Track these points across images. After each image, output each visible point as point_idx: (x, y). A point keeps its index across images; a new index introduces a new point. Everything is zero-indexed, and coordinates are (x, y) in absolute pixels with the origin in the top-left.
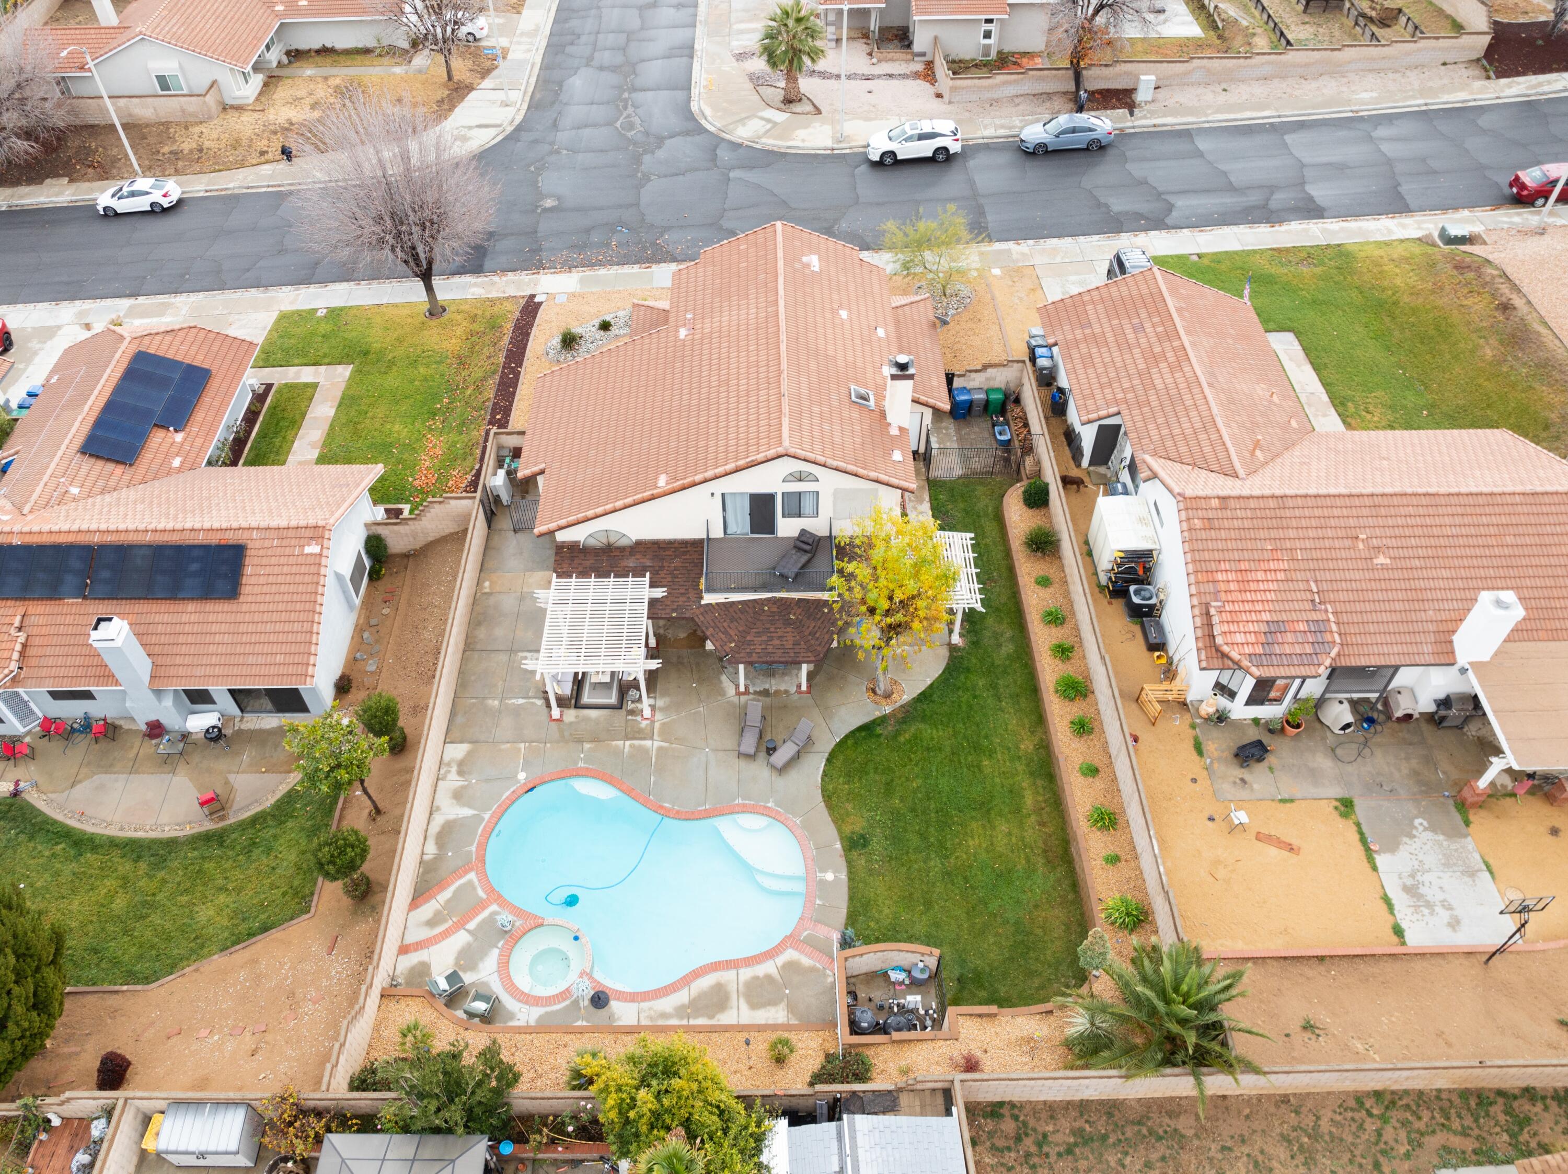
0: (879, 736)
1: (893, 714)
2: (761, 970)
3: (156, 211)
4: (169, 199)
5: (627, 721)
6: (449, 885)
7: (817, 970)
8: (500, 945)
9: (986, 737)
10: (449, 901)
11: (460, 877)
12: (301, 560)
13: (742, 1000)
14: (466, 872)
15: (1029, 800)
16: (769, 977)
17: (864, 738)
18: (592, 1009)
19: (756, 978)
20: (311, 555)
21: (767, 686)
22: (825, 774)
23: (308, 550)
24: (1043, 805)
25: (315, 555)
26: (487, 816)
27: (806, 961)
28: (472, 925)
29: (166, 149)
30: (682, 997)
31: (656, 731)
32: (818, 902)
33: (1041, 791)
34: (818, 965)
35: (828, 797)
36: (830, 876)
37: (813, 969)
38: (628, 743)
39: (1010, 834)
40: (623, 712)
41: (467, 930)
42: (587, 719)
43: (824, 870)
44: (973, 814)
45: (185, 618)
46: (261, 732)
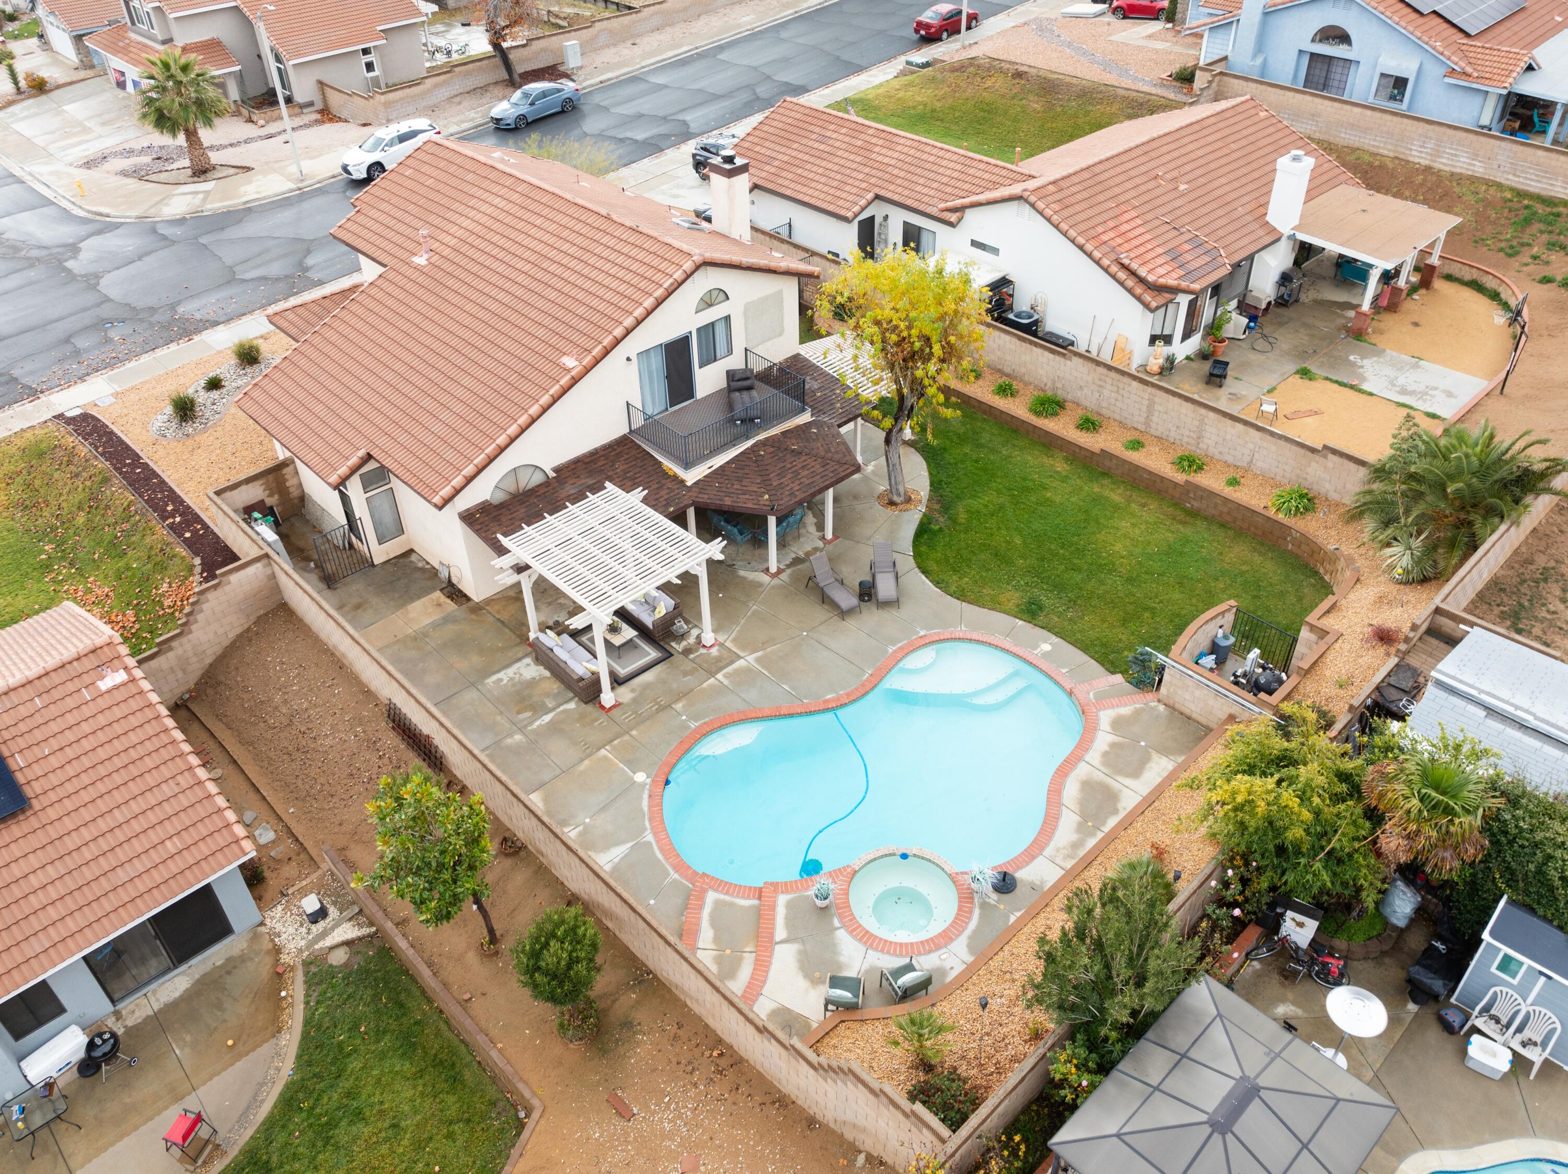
0: (941, 529)
1: (929, 509)
2: (1099, 746)
5: (692, 660)
6: (698, 925)
7: (1142, 710)
8: (836, 923)
9: (1023, 479)
10: (716, 939)
11: (701, 907)
12: (102, 703)
13: (1120, 779)
14: (701, 898)
15: (1114, 497)
16: (1114, 745)
18: (1005, 897)
19: (1105, 754)
20: (116, 688)
21: (793, 556)
22: (937, 584)
23: (105, 684)
25: (124, 684)
26: (649, 837)
27: (1126, 710)
28: (780, 933)
30: (1069, 821)
31: (735, 649)
32: (1064, 671)
34: (1138, 706)
35: (961, 596)
36: (1044, 647)
37: (1138, 712)
38: (720, 676)
39: (1133, 525)
40: (677, 658)
41: (781, 942)
42: (647, 686)
43: (1033, 646)
44: (1088, 530)
46: (171, 1007)
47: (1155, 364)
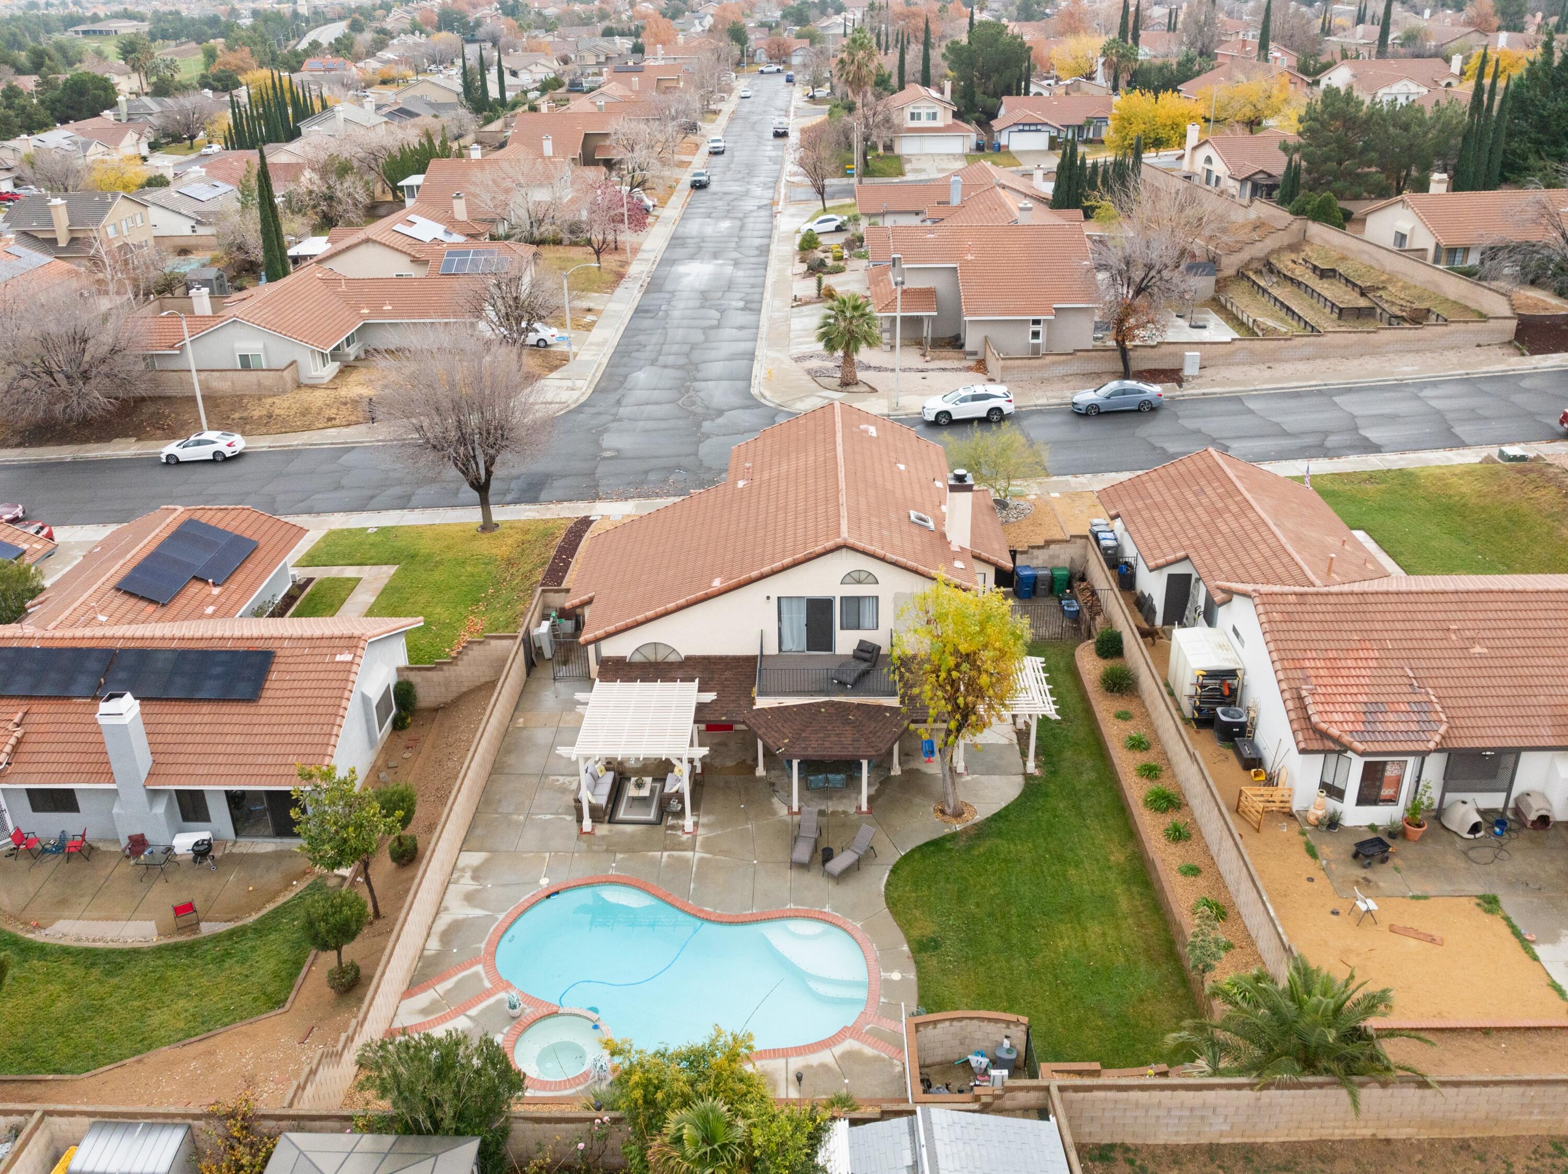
0: (950, 850)
1: (964, 831)
2: (814, 1059)
3: (220, 459)
4: (233, 449)
5: (666, 835)
6: (451, 976)
7: (883, 1060)
8: (505, 1031)
9: (1071, 850)
10: (448, 992)
11: (466, 969)
12: (330, 667)
14: (472, 964)
15: (1124, 905)
16: (824, 1067)
17: (933, 852)
19: (809, 1067)
20: (342, 662)
21: (823, 807)
22: (889, 884)
23: (339, 658)
24: (1141, 909)
25: (347, 663)
26: (501, 916)
27: (868, 1051)
28: (473, 1012)
29: (237, 415)
31: (698, 844)
32: (882, 1000)
33: (1137, 897)
34: (883, 1055)
35: (892, 903)
36: (896, 976)
37: (877, 1059)
38: (666, 854)
39: (1104, 934)
40: (662, 828)
41: (469, 1017)
42: (624, 833)
43: (888, 969)
44: (1060, 917)
45: (197, 719)
46: (254, 855)
47: (1316, 813)
